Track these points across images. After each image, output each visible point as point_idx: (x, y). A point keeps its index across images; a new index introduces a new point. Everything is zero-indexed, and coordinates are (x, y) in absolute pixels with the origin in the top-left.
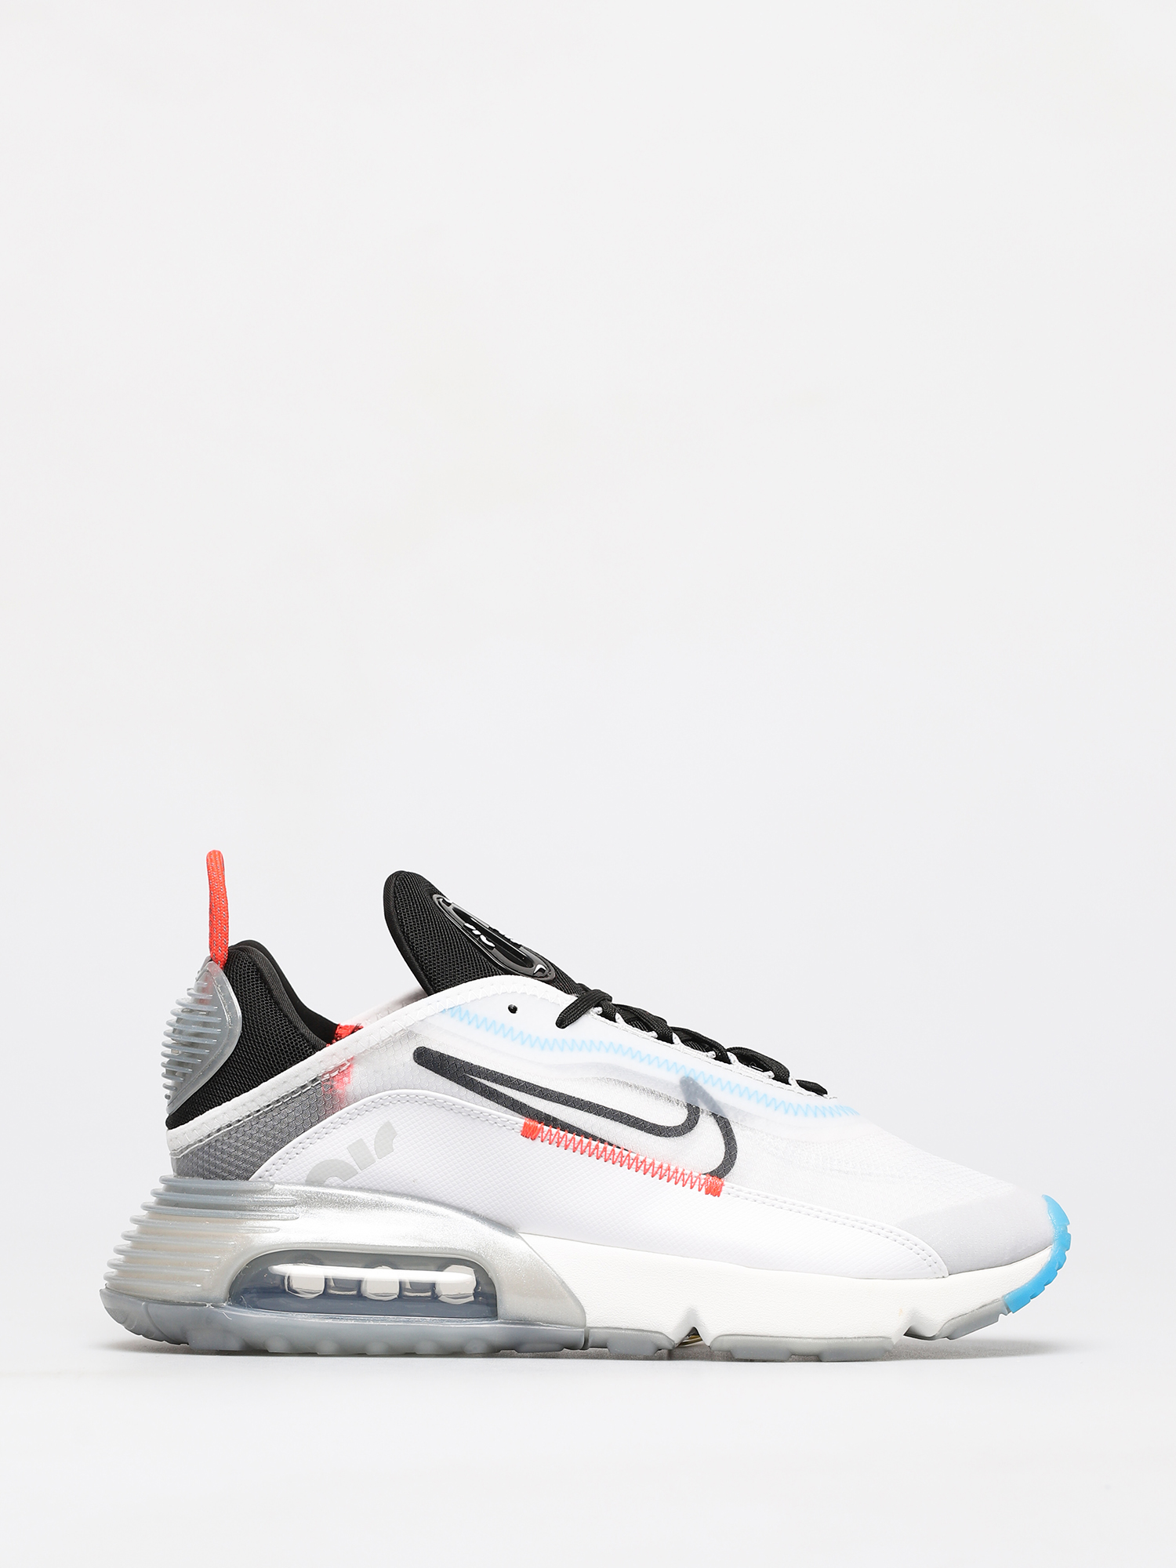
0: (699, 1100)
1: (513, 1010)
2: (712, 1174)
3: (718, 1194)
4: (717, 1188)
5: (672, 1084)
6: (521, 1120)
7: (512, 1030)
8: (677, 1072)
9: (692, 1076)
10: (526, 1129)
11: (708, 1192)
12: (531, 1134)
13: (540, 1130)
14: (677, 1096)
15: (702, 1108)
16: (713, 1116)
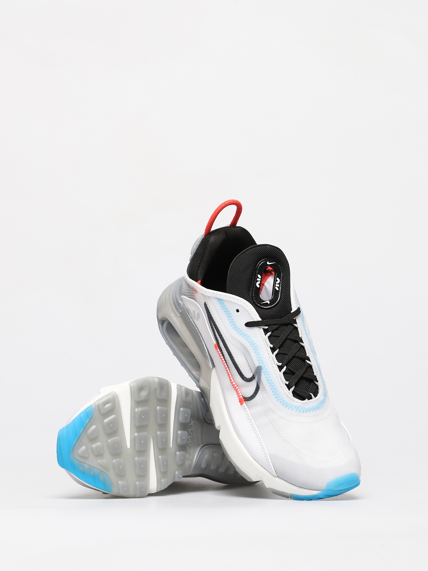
0: (257, 376)
1: (238, 311)
2: (244, 398)
3: (241, 404)
4: (242, 403)
5: (255, 365)
6: (215, 342)
7: (231, 317)
8: (259, 363)
9: (262, 367)
10: (215, 346)
11: (240, 401)
12: (216, 348)
13: (217, 349)
14: (254, 370)
15: (256, 378)
16: (257, 383)
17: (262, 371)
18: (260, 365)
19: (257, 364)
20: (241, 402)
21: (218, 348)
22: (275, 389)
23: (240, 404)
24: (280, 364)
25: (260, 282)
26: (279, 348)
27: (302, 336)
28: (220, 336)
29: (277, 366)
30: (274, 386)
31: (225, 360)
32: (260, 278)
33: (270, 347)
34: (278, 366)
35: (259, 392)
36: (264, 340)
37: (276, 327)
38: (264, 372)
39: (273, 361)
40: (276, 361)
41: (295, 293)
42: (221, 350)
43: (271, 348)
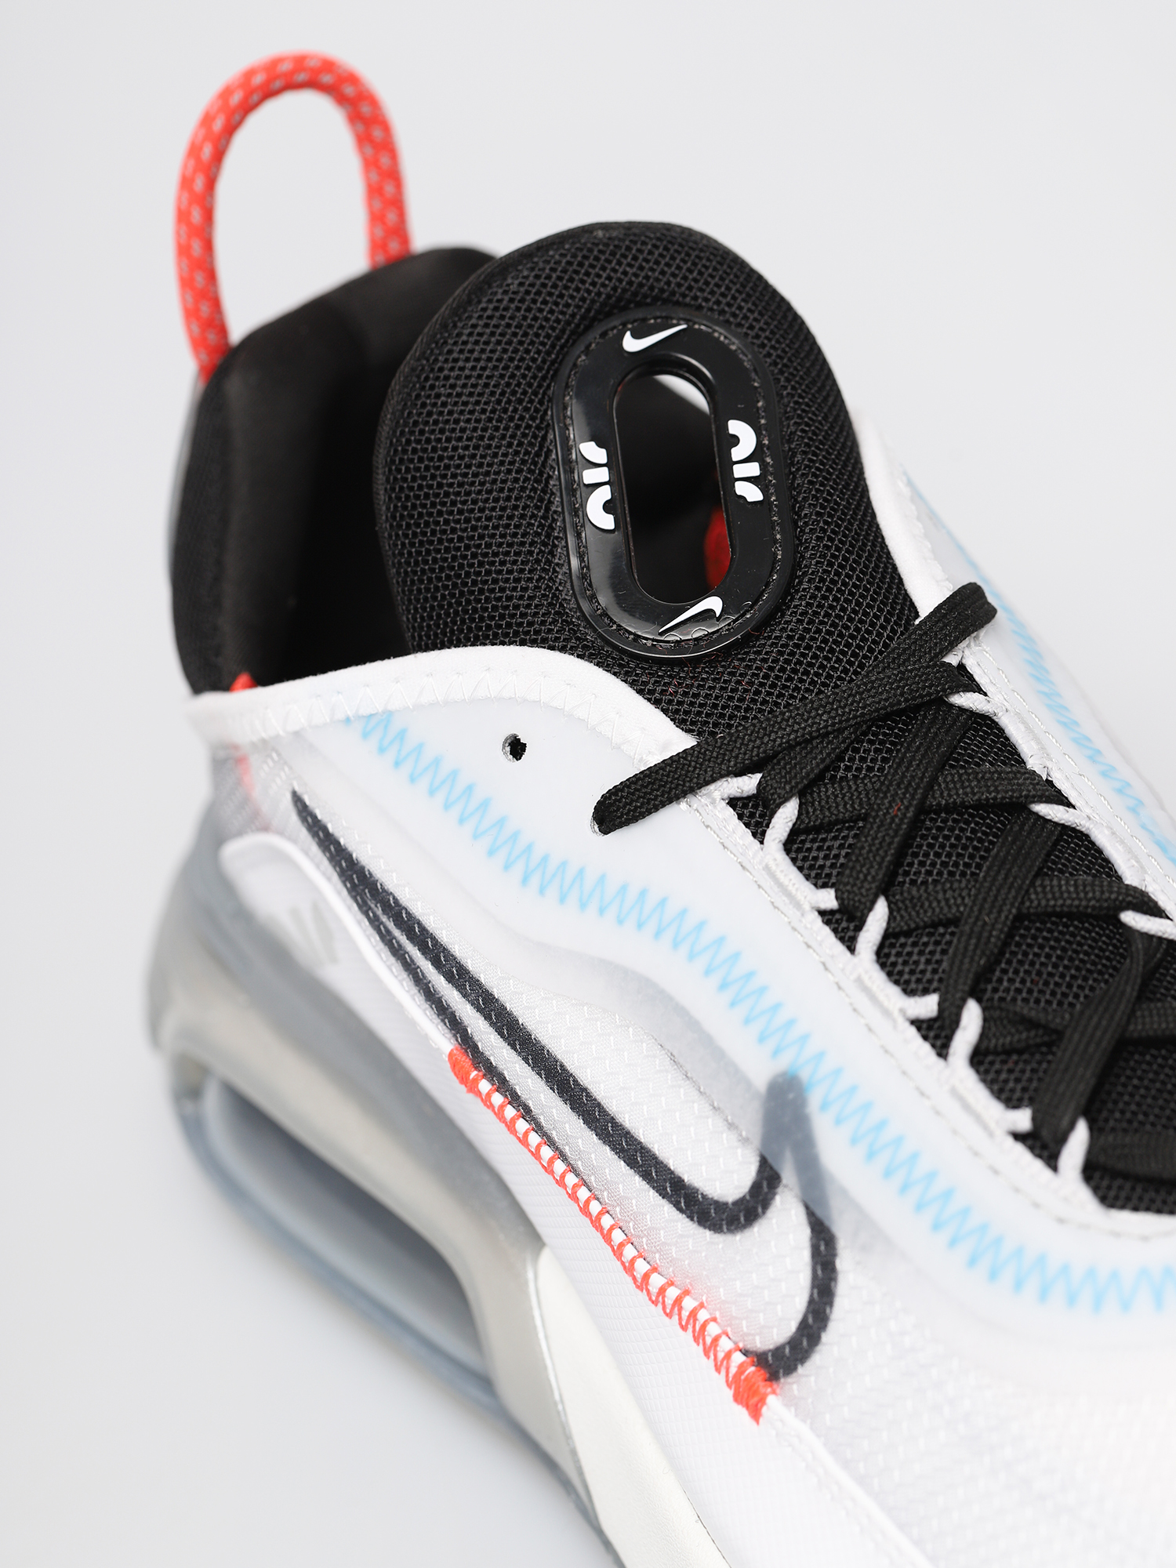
0: (788, 1154)
1: (517, 748)
2: (760, 1359)
3: (755, 1413)
4: (756, 1399)
5: (748, 1084)
6: (444, 1042)
7: (485, 805)
8: (776, 1053)
9: (804, 1075)
10: (454, 1064)
11: (738, 1398)
12: (463, 1079)
13: (476, 1081)
14: (752, 1122)
15: (789, 1176)
16: (807, 1207)
17: (814, 1102)
18: (782, 1064)
19: (760, 1071)
20: (750, 1400)
21: (474, 1074)
22: (948, 1195)
23: (742, 1412)
24: (928, 1006)
25: (607, 488)
26: (885, 890)
27: (1049, 764)
28: (460, 976)
29: (913, 1030)
30: (931, 1176)
31: (538, 1128)
32: (604, 460)
33: (822, 913)
34: (917, 1023)
35: (844, 1262)
36: (768, 883)
37: (822, 754)
38: (824, 1106)
39: (873, 998)
40: (891, 994)
41: (917, 496)
42: (502, 1084)
43: (826, 915)
